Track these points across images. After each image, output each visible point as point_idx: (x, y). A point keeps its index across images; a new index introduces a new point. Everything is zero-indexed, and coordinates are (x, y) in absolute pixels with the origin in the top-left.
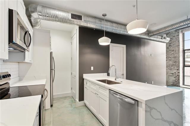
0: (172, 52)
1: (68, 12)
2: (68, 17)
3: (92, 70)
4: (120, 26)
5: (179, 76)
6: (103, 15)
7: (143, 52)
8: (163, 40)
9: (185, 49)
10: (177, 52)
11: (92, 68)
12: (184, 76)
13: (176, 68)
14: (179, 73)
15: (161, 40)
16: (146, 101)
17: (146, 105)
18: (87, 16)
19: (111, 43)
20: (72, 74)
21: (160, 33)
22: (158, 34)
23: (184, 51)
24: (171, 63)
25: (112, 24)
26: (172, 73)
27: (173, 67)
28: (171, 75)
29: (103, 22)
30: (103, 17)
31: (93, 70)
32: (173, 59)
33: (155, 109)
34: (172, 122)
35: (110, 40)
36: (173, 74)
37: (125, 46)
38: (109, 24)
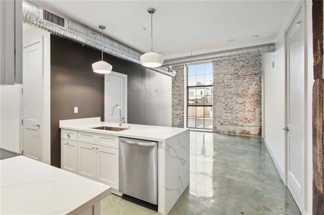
0: (178, 89)
1: (37, 6)
2: (37, 14)
3: (75, 112)
4: (122, 47)
5: (183, 116)
6: (100, 27)
7: (147, 87)
8: (170, 73)
9: (189, 85)
10: (181, 89)
11: (76, 110)
12: (187, 117)
13: (181, 108)
14: (183, 113)
15: (168, 73)
16: (166, 140)
17: (166, 144)
18: (73, 21)
19: (112, 70)
20: (24, 124)
21: (168, 65)
22: (166, 65)
23: (188, 87)
24: (176, 101)
25: (111, 42)
26: (177, 113)
27: (177, 107)
28: (176, 116)
29: (99, 37)
30: (100, 30)
31: (77, 112)
32: (178, 97)
33: (173, 148)
34: (183, 159)
35: (112, 67)
36: (178, 115)
37: (126, 76)
38: (108, 41)
